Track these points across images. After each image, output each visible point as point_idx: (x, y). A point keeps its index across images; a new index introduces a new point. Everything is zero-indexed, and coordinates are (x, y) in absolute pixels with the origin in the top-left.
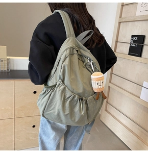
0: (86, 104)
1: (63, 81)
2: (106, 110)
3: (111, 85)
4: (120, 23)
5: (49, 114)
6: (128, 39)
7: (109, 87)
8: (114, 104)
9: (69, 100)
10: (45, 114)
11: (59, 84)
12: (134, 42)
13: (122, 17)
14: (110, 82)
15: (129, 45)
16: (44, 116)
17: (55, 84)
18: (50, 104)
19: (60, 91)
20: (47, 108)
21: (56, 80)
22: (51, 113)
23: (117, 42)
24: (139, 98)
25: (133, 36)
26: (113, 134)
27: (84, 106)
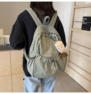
0: (57, 62)
1: (40, 54)
2: (68, 66)
3: (71, 50)
4: (75, 9)
5: (36, 75)
6: (81, 19)
7: (70, 51)
8: (74, 62)
9: (46, 63)
10: (34, 75)
11: (38, 56)
12: (85, 21)
13: (76, 5)
14: (70, 48)
15: (82, 23)
16: (34, 77)
17: (35, 56)
18: (36, 68)
19: (39, 60)
20: (35, 71)
21: (35, 53)
22: (38, 74)
23: (73, 21)
24: (90, 57)
25: (84, 17)
26: (74, 81)
27: (56, 64)
